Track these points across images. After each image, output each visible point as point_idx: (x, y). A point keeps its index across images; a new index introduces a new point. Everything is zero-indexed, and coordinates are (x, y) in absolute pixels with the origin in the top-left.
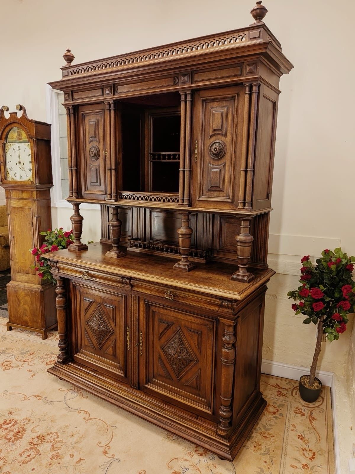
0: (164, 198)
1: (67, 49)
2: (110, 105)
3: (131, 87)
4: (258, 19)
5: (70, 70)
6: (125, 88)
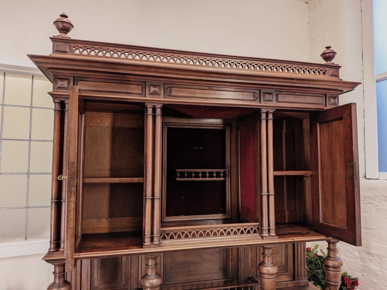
0: (235, 229)
1: (62, 13)
2: (154, 109)
3: (194, 93)
4: (329, 60)
5: (72, 45)
6: (183, 92)
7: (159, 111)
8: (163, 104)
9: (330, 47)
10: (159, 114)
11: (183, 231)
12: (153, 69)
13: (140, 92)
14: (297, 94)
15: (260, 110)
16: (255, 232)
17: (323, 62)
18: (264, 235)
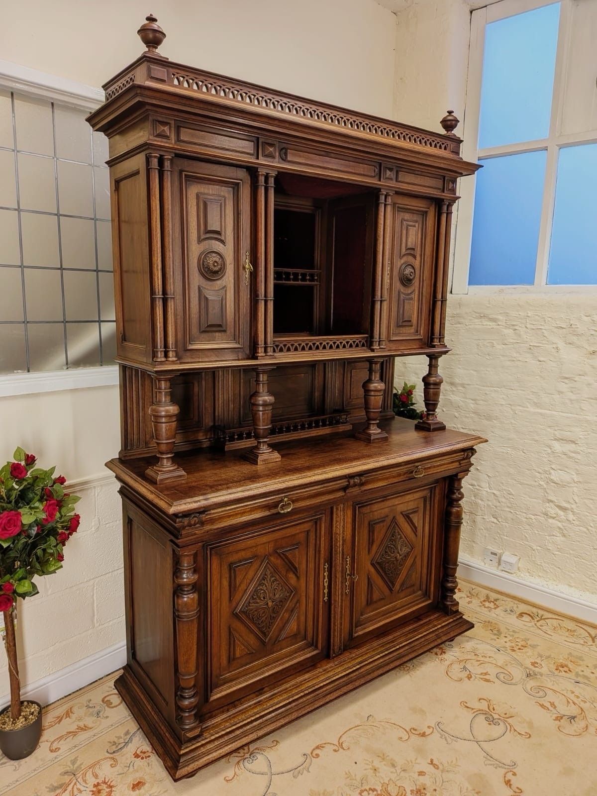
1: (148, 14)
2: (267, 177)
3: (311, 159)
4: (450, 130)
5: (171, 70)
6: (300, 156)
7: (272, 181)
8: (278, 172)
9: (453, 112)
10: (273, 185)
11: (292, 343)
12: (276, 122)
13: (252, 152)
14: (417, 172)
15: (380, 189)
16: (363, 345)
17: (443, 132)
18: (375, 347)
